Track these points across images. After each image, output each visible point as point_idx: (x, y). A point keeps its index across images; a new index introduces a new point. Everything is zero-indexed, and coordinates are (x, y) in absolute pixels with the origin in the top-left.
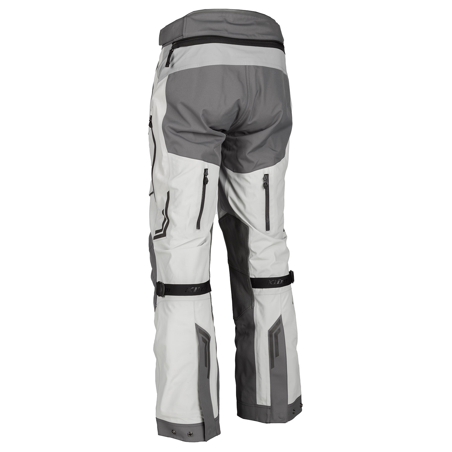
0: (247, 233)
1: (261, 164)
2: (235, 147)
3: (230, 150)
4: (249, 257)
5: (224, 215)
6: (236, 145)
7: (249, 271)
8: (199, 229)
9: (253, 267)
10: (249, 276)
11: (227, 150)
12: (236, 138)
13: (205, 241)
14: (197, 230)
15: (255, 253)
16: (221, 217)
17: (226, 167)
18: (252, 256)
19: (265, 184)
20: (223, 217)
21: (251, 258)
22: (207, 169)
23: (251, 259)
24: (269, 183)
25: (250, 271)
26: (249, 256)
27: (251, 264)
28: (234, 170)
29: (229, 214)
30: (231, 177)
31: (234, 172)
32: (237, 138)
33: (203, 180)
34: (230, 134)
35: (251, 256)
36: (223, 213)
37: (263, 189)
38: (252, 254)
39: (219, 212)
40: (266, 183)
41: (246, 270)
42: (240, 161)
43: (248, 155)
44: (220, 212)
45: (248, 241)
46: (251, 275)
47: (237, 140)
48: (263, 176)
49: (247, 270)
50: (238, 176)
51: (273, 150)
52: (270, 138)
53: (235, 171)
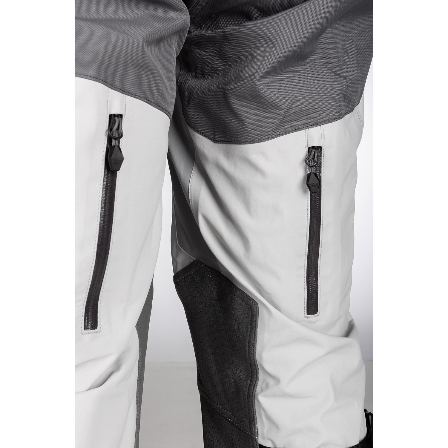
0: (252, 320)
1: (299, 115)
2: (218, 63)
3: (203, 75)
4: (258, 388)
5: (187, 263)
6: (223, 57)
7: (255, 427)
8: (94, 326)
9: (269, 418)
10: (256, 441)
11: (196, 76)
12: (224, 32)
13: (117, 366)
14: (86, 331)
15: (277, 380)
16: (180, 268)
17: (193, 128)
18: (267, 386)
19: (313, 176)
20: (184, 270)
21: (262, 391)
22: (121, 116)
23: (263, 394)
24: (322, 175)
25: (259, 425)
26: (255, 385)
27: (264, 410)
28: (214, 136)
29: (202, 263)
30: (206, 158)
31: (214, 141)
32: (227, 30)
33: (104, 154)
34: (203, 26)
35: (264, 386)
36: (184, 259)
37: (305, 192)
38: (264, 380)
39: (174, 256)
40: (315, 174)
41: (247, 422)
42: (237, 105)
43: (259, 81)
44: (177, 255)
45: (254, 345)
46: (263, 438)
47: (225, 38)
48: (304, 153)
49: (250, 423)
50: (228, 155)
51: (335, 73)
52: (327, 35)
53: (217, 137)
